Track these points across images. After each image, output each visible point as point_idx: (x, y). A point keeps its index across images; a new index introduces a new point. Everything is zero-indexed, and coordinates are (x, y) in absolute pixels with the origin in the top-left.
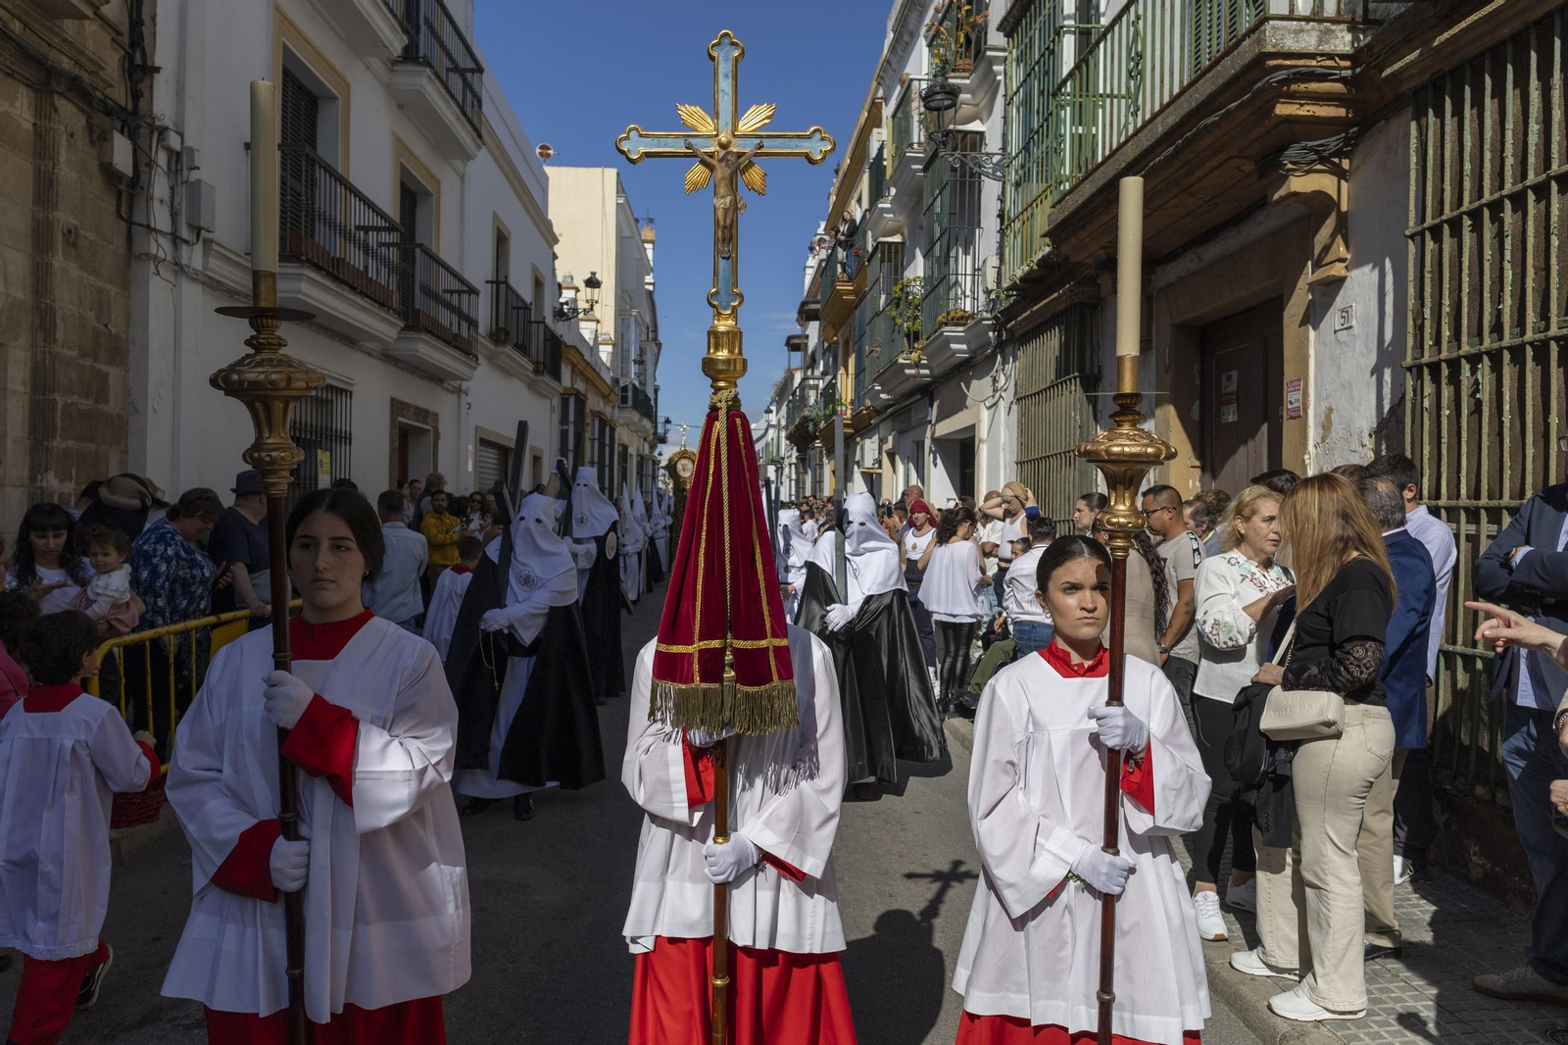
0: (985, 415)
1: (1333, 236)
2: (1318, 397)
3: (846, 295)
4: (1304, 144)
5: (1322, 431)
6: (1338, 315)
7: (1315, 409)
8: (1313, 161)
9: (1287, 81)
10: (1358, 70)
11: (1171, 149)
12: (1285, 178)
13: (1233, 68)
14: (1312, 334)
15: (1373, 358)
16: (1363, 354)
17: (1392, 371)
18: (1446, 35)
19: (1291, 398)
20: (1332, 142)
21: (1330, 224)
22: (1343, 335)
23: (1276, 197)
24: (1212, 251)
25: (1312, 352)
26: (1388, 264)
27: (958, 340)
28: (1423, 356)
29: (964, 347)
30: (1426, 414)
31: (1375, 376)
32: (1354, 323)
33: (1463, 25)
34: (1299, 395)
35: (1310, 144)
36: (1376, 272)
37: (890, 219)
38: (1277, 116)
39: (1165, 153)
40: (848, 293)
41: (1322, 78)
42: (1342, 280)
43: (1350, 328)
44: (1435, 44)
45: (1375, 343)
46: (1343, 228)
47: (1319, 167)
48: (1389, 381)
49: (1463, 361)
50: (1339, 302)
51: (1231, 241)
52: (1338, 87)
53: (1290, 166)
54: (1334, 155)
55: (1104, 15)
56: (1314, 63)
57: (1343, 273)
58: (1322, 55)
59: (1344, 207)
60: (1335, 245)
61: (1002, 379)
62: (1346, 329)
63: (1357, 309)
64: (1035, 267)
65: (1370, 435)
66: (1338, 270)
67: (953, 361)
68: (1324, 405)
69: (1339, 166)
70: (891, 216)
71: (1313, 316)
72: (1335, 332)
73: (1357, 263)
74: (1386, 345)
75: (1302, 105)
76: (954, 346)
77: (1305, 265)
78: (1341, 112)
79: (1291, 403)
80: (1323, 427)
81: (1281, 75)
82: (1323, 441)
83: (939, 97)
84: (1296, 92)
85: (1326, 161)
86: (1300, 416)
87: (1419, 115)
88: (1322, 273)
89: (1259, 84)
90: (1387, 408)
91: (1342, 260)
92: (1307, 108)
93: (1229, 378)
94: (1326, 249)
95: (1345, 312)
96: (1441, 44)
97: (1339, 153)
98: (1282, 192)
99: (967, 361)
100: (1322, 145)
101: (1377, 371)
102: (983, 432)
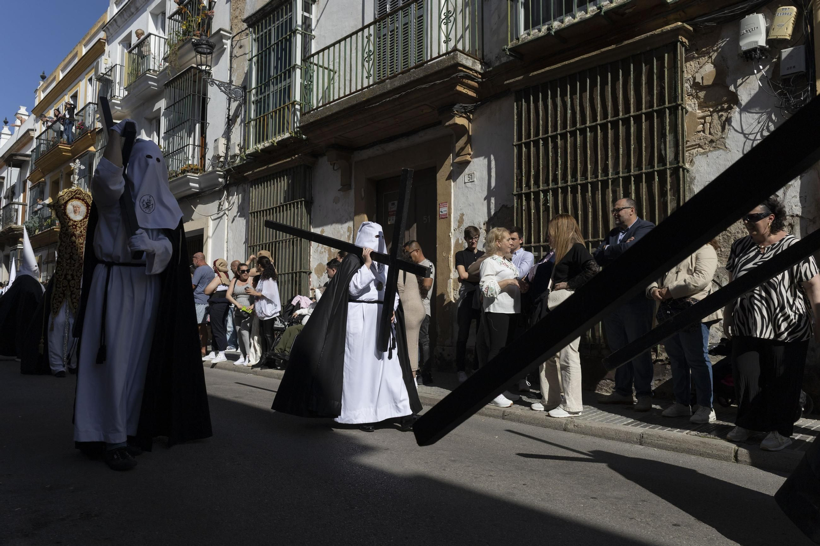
0: (211, 224)
1: (466, 144)
2: (456, 210)
3: (65, 152)
4: (461, 104)
5: (458, 224)
6: (466, 176)
7: (454, 214)
8: (462, 112)
9: (463, 77)
10: (484, 80)
11: (398, 96)
12: (452, 117)
13: (438, 67)
14: (452, 183)
15: (485, 194)
16: (480, 192)
17: (495, 199)
18: (535, 73)
19: (443, 210)
20: (470, 106)
21: (464, 140)
22: (469, 185)
23: (447, 124)
24: (392, 146)
25: (452, 191)
26: (492, 157)
27: (194, 181)
28: (522, 190)
29: (197, 185)
30: (524, 212)
31: (486, 201)
32: (475, 179)
33: (543, 70)
34: (446, 209)
35: (463, 105)
36: (486, 160)
37: (118, 110)
38: (457, 90)
39: (394, 97)
40: (67, 151)
41: (473, 79)
42: (470, 162)
43: (473, 181)
44: (530, 75)
45: (486, 188)
46: (469, 141)
47: (464, 115)
48: (494, 202)
49: (541, 192)
50: (467, 171)
51: (404, 143)
52: (476, 85)
53: (456, 112)
54: (469, 112)
55: (314, 30)
56: (471, 73)
57: (470, 159)
58: (474, 70)
59: (470, 134)
60: (467, 148)
61: (226, 205)
62: (471, 182)
63: (477, 174)
64: (275, 144)
65: (484, 224)
66: (468, 158)
67: (188, 193)
68: (459, 213)
69: (469, 116)
70: (120, 108)
71: (453, 176)
72: (465, 183)
73: (476, 156)
74: (492, 188)
75: (464, 88)
76: (191, 184)
77: (449, 155)
78: (474, 95)
79: (442, 212)
80: (459, 222)
81: (462, 74)
82: (459, 227)
83: (204, 46)
84: (464, 82)
85: (465, 113)
86: (447, 217)
87: (518, 100)
88: (458, 159)
89: (454, 75)
90: (493, 212)
91: (469, 154)
92: (465, 90)
93: (393, 204)
94: (462, 149)
95: (471, 175)
96: (533, 76)
97: (471, 112)
98: (451, 122)
99: (197, 194)
100: (466, 107)
101: (488, 198)
102: (210, 232)
